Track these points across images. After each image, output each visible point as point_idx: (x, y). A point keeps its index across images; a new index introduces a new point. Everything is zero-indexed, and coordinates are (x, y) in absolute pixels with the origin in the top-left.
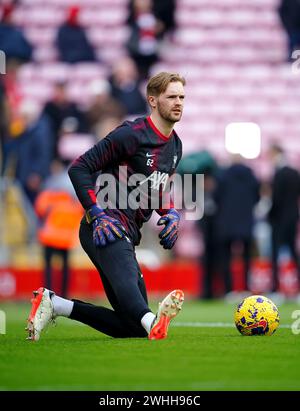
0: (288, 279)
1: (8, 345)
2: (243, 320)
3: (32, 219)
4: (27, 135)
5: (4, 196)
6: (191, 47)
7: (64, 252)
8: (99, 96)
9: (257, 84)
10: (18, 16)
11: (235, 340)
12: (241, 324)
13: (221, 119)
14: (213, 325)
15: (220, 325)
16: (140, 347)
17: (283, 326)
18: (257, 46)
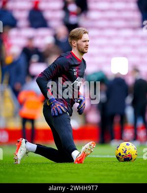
0: (142, 134)
1: (5, 166)
2: (120, 154)
3: (17, 105)
4: (14, 63)
5: (3, 93)
6: (94, 20)
7: (32, 121)
8: (49, 44)
9: (126, 38)
10: (10, 5)
11: (116, 163)
12: (119, 156)
13: (109, 56)
14: (105, 156)
15: (108, 156)
16: (69, 167)
17: (139, 157)
18: (127, 20)
